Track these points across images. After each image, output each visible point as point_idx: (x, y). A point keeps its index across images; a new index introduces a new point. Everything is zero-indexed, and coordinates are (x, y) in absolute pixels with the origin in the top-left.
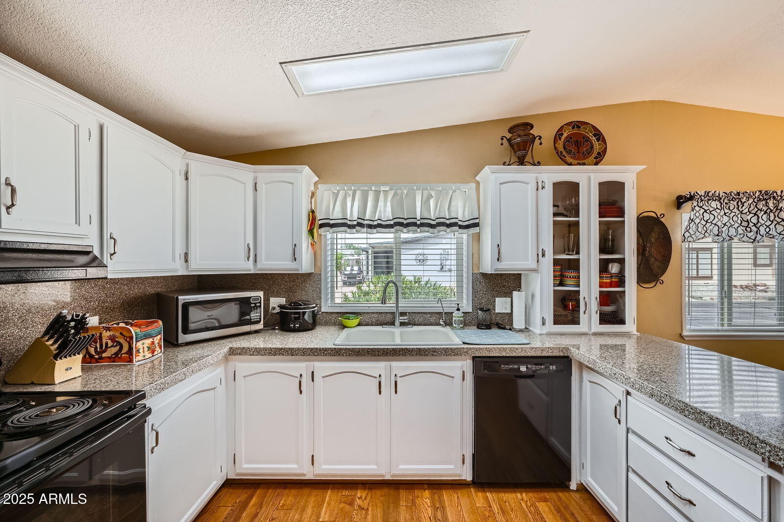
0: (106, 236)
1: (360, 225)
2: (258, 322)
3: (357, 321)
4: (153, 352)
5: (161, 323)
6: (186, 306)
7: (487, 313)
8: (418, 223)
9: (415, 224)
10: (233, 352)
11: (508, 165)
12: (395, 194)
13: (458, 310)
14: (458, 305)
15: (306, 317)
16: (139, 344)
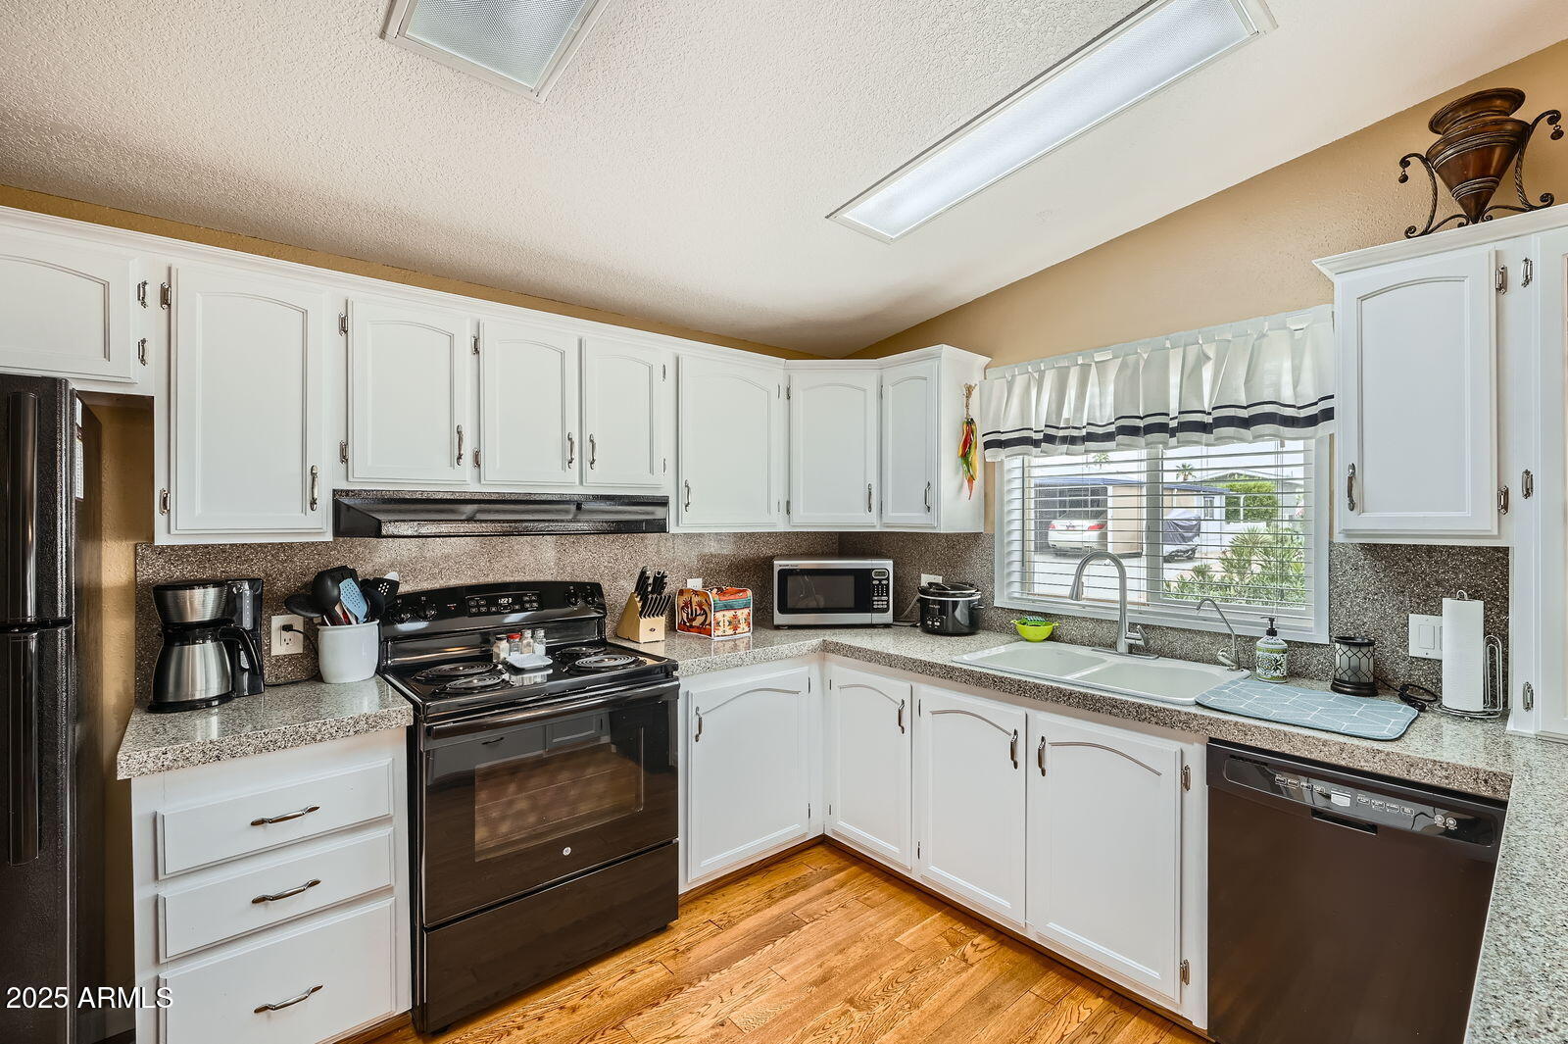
0: (682, 484)
1: (1050, 439)
2: (886, 610)
3: (1045, 630)
4: (735, 629)
5: (749, 593)
6: (785, 574)
7: (1364, 650)
8: (1173, 424)
9: (1162, 428)
10: (826, 648)
11: (1425, 233)
12: (1123, 366)
13: (1272, 632)
14: (1272, 620)
15: (958, 613)
16: (719, 615)
